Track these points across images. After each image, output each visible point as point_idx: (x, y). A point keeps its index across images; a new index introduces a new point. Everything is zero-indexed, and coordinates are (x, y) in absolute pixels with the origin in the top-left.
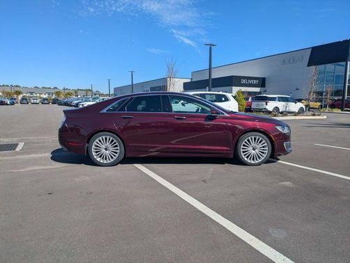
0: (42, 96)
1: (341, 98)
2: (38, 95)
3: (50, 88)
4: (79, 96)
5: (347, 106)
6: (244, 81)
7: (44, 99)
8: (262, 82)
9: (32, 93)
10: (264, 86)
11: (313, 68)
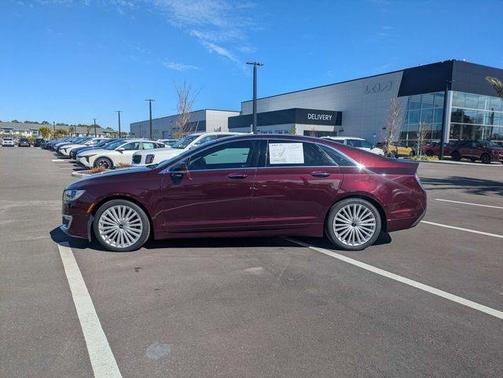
0: (23, 134)
1: (438, 141)
2: (18, 133)
3: (36, 123)
4: (80, 136)
5: (446, 153)
6: (311, 117)
7: (23, 140)
8: (337, 118)
9: (7, 130)
10: (340, 124)
11: (405, 98)
